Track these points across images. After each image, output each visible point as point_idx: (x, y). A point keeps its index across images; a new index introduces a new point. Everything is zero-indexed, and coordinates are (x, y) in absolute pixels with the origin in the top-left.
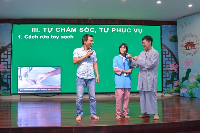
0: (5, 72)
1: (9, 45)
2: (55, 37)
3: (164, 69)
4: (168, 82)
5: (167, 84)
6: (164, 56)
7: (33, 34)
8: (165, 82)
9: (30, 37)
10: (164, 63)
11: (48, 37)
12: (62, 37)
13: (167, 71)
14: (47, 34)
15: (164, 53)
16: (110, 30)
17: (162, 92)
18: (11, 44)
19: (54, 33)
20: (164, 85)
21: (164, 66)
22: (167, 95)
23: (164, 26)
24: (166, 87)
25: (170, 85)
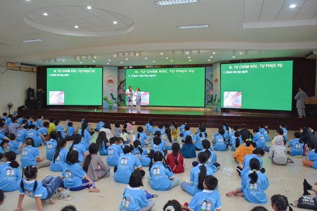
0: (123, 94)
1: (124, 81)
2: (146, 76)
3: (206, 94)
4: (209, 102)
5: (208, 103)
6: (207, 86)
7: (136, 74)
8: (207, 101)
9: (134, 76)
10: (207, 90)
11: (143, 76)
12: (150, 76)
13: (208, 95)
14: (142, 74)
15: (207, 84)
16: (176, 71)
17: (205, 107)
18: (125, 80)
19: (146, 73)
20: (206, 103)
21: (207, 92)
22: (208, 110)
23: (207, 68)
24: (207, 104)
25: (210, 104)
